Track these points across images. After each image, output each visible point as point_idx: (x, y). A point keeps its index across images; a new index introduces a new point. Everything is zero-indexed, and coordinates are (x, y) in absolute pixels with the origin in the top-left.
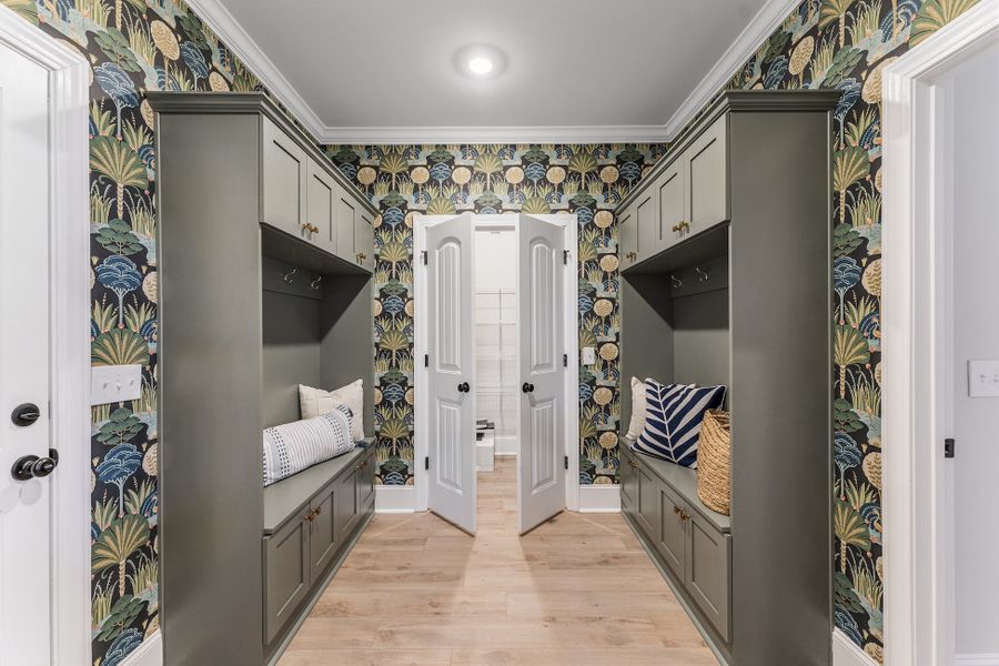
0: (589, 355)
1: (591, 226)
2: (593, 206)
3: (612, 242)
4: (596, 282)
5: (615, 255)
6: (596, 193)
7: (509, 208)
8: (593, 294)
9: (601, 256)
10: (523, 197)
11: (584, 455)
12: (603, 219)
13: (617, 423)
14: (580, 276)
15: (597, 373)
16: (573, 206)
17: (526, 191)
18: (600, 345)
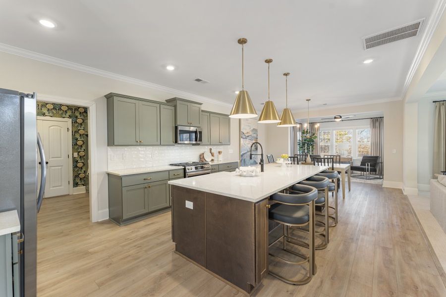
0: (76, 155)
1: (76, 122)
2: (77, 117)
3: (82, 127)
4: (77, 136)
5: (84, 130)
6: (77, 114)
7: (48, 115)
8: (77, 139)
9: (79, 130)
10: (53, 113)
11: (74, 180)
12: (79, 121)
13: (85, 171)
14: (72, 134)
15: (79, 159)
16: (70, 117)
17: (54, 111)
18: (80, 152)
